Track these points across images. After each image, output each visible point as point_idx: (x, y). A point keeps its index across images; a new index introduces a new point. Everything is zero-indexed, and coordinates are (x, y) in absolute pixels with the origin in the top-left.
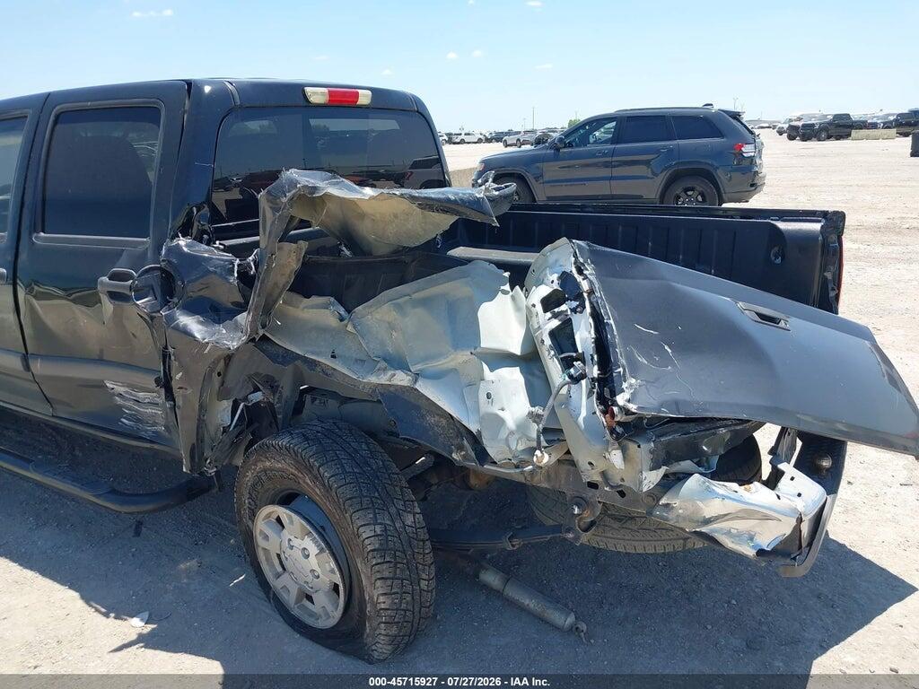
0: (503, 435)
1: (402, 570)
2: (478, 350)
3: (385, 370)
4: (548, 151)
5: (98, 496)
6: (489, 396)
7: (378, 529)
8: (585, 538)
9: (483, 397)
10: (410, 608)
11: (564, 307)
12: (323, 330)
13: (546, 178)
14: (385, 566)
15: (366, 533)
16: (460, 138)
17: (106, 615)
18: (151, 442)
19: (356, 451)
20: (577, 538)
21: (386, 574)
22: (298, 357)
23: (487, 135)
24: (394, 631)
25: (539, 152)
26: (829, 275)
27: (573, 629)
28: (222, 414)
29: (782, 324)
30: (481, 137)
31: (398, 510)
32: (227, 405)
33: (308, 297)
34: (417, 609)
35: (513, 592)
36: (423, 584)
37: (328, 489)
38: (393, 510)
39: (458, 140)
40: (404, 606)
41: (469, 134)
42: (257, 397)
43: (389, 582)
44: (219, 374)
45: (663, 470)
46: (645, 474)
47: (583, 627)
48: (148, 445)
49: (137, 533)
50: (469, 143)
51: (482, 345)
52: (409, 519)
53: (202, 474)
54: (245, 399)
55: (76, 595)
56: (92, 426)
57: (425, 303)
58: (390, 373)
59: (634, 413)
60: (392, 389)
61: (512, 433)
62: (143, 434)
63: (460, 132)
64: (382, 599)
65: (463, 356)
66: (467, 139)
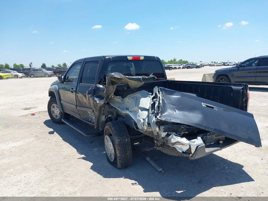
0: (140, 123)
1: (123, 149)
2: (139, 107)
3: (125, 110)
4: (236, 68)
5: (83, 133)
6: (139, 116)
7: (119, 140)
8: (158, 148)
9: (138, 116)
10: (124, 157)
11: (155, 100)
12: (119, 103)
13: (235, 76)
14: (119, 147)
15: (117, 140)
16: (227, 64)
17: (79, 154)
18: (93, 123)
19: (120, 126)
20: (157, 148)
21: (119, 149)
22: (114, 107)
23: (237, 63)
24: (121, 161)
25: (232, 69)
26: (244, 100)
27: (161, 172)
28: (103, 118)
29: (214, 109)
30: (235, 63)
31: (124, 138)
32: (104, 116)
33: (117, 96)
34: (126, 159)
35: (152, 163)
36: (128, 154)
37: (112, 131)
38: (123, 138)
39: (227, 65)
40: (123, 157)
41: (231, 63)
42: (110, 116)
43: (120, 151)
44: (103, 110)
45: (166, 133)
46: (162, 133)
47: (163, 172)
48: (92, 124)
49: (91, 143)
50: (230, 65)
51: (140, 106)
52: (126, 140)
53: (99, 130)
54: (108, 116)
55: (76, 150)
56: (85, 120)
57: (133, 98)
58: (126, 111)
59: (159, 119)
60: (127, 114)
61: (142, 123)
62: (92, 122)
63: (228, 62)
64: (118, 154)
65: (136, 108)
66: (230, 64)
